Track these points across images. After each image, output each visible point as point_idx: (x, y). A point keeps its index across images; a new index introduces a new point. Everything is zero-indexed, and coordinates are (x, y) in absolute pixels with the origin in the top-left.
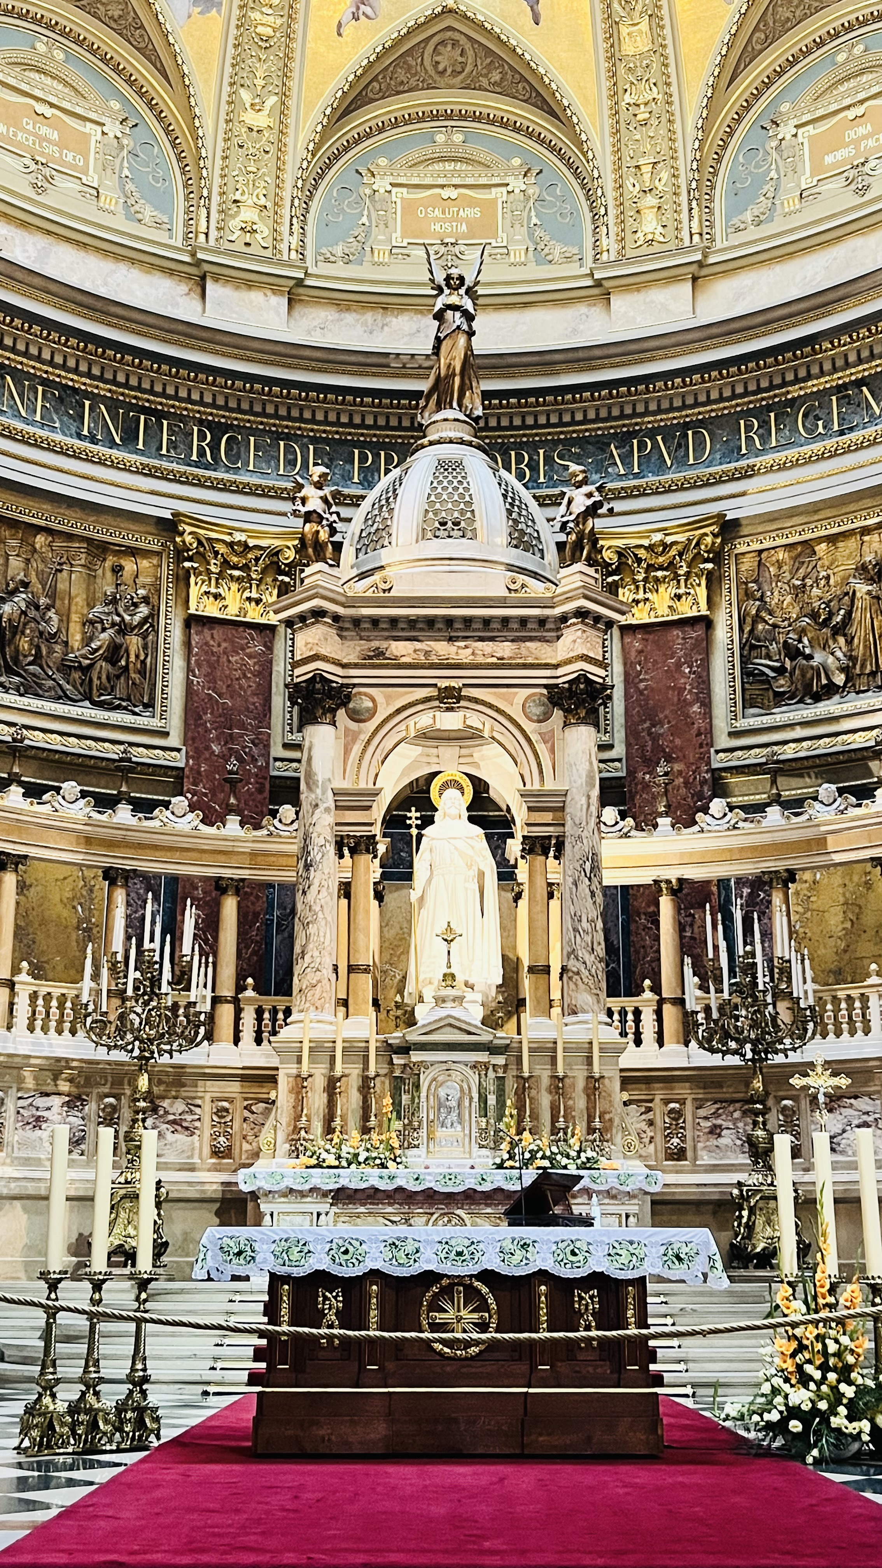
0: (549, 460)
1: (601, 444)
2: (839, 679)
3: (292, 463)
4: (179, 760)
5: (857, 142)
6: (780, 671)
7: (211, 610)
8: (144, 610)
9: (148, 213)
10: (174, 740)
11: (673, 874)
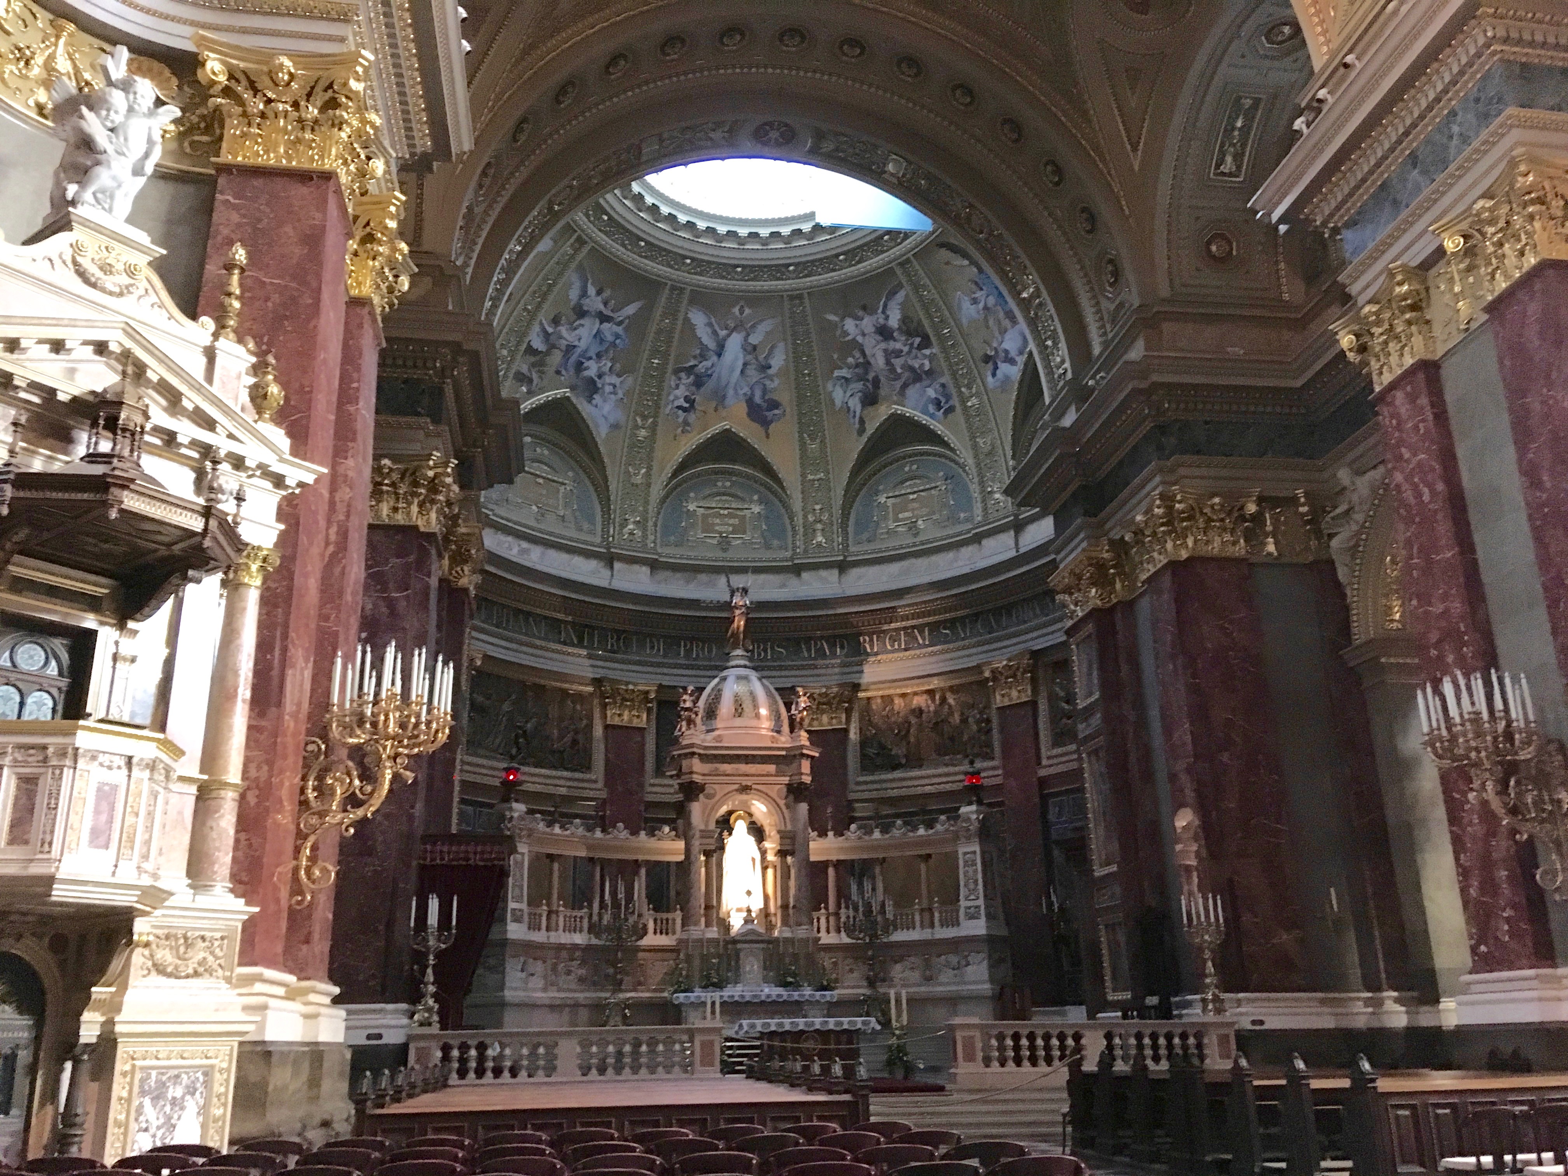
0: (772, 648)
1: (797, 642)
2: (904, 761)
3: (652, 648)
4: (604, 795)
5: (913, 510)
6: (878, 754)
7: (616, 721)
8: (585, 722)
9: (586, 526)
10: (600, 785)
11: (834, 858)
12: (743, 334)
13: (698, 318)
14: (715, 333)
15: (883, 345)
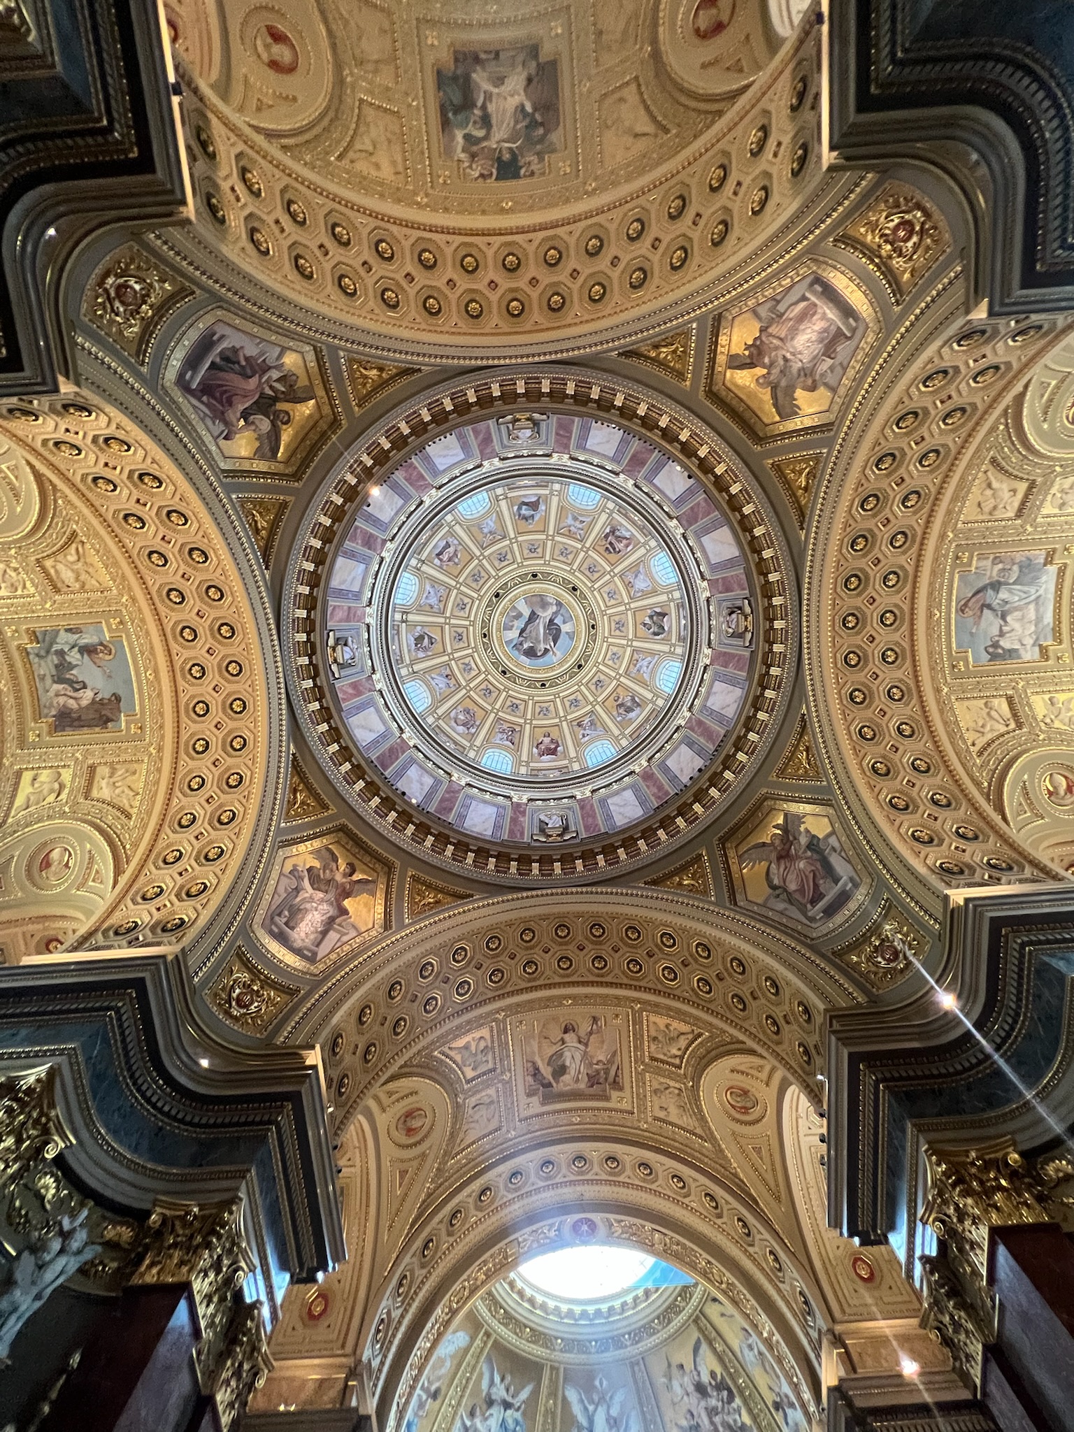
12: (605, 1407)
13: (572, 1395)
14: (586, 1409)
15: (703, 1404)
